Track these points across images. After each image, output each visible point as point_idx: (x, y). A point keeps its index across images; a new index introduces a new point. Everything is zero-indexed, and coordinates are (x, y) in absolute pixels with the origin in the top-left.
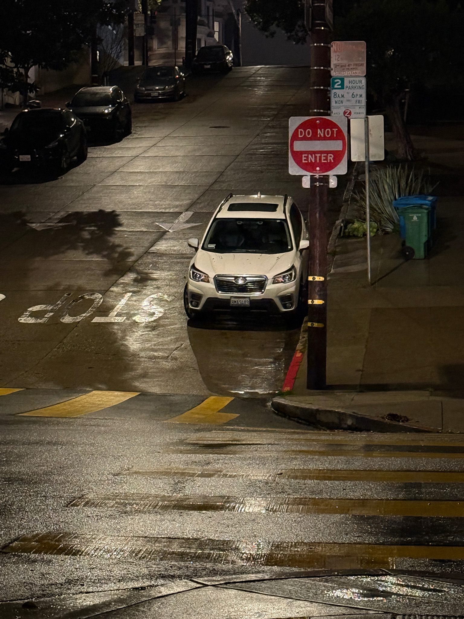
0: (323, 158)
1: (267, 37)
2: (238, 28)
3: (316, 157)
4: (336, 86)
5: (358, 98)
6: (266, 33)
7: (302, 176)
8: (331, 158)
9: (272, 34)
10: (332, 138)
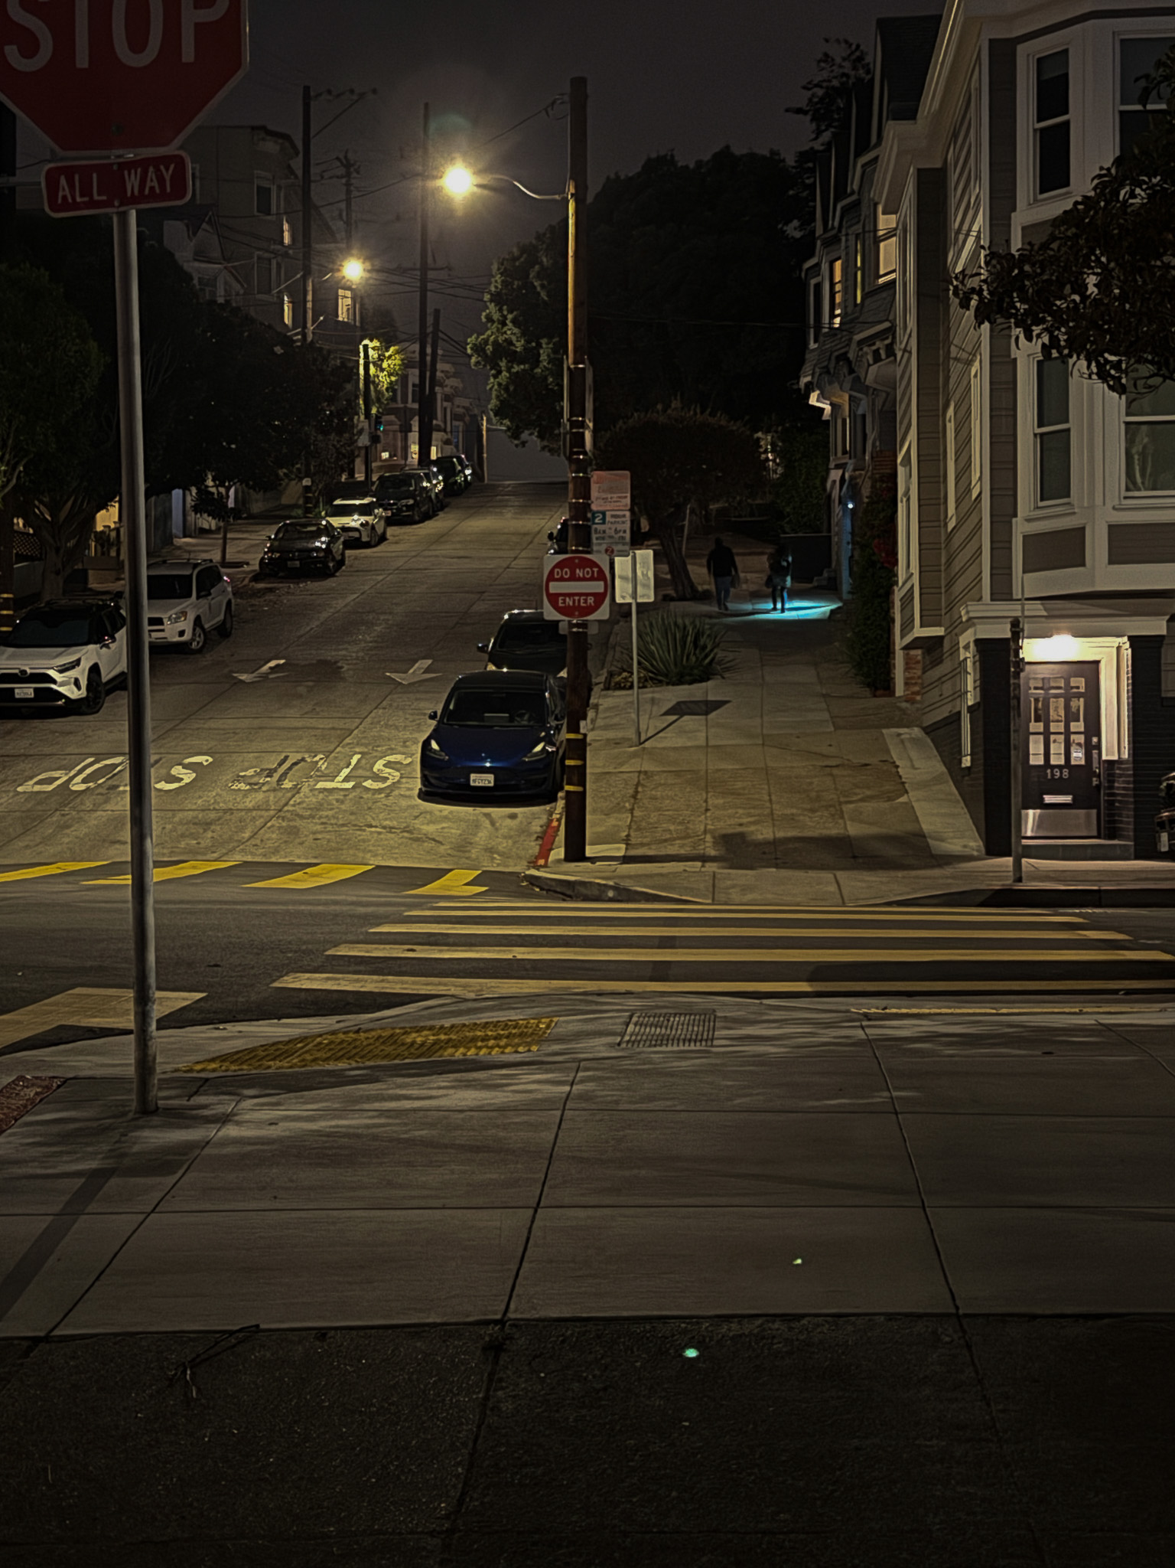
0: (582, 601)
1: (517, 446)
2: (482, 435)
3: (574, 601)
4: (597, 521)
5: (621, 534)
6: (516, 442)
7: (558, 621)
8: (591, 600)
9: (524, 444)
10: (592, 579)
